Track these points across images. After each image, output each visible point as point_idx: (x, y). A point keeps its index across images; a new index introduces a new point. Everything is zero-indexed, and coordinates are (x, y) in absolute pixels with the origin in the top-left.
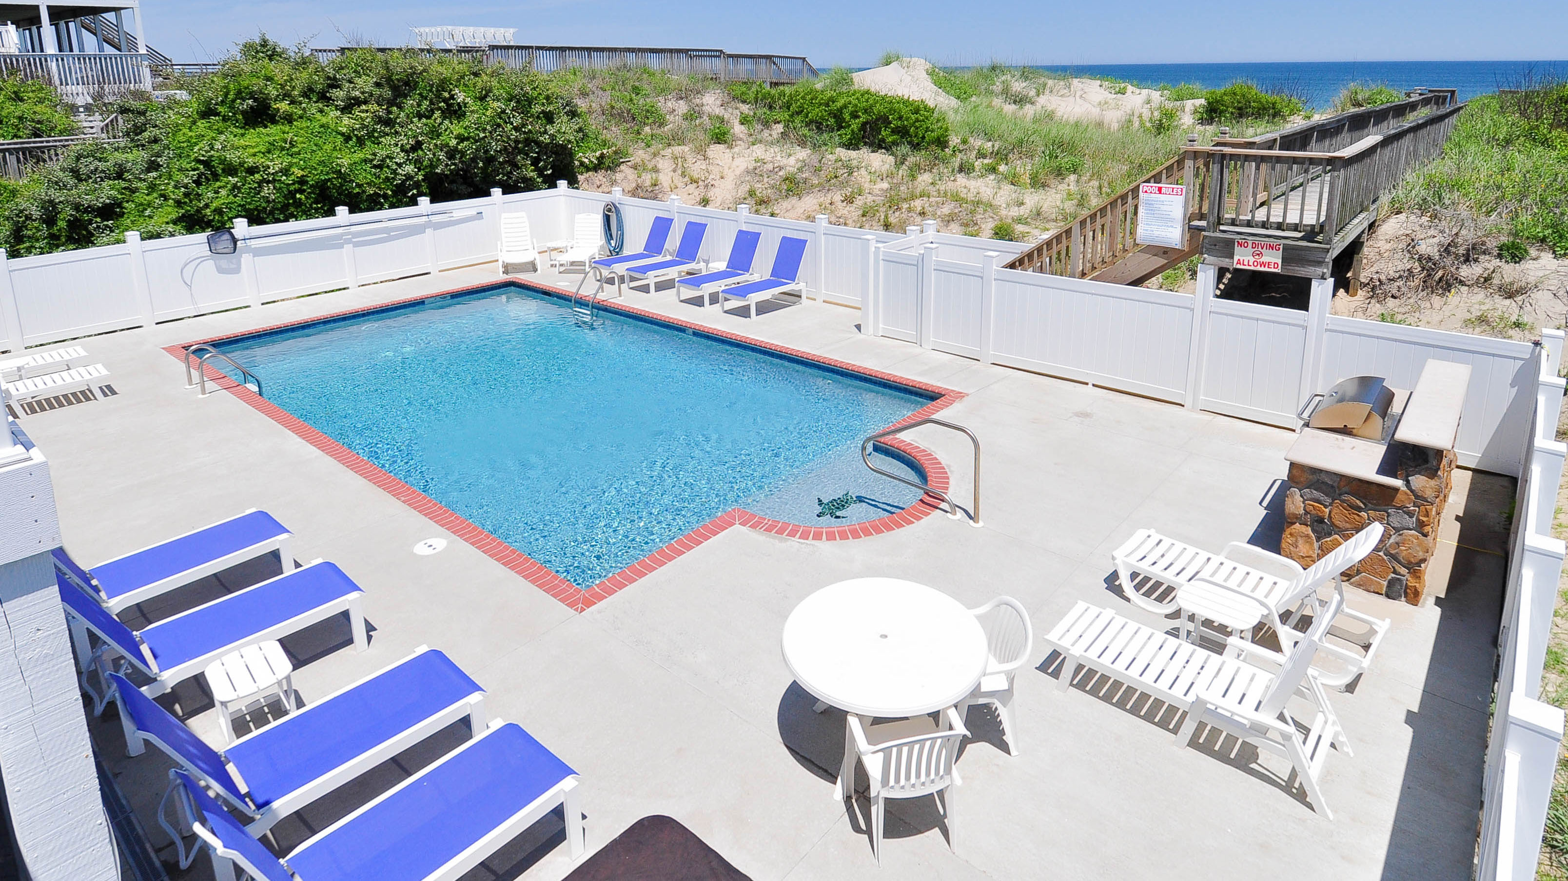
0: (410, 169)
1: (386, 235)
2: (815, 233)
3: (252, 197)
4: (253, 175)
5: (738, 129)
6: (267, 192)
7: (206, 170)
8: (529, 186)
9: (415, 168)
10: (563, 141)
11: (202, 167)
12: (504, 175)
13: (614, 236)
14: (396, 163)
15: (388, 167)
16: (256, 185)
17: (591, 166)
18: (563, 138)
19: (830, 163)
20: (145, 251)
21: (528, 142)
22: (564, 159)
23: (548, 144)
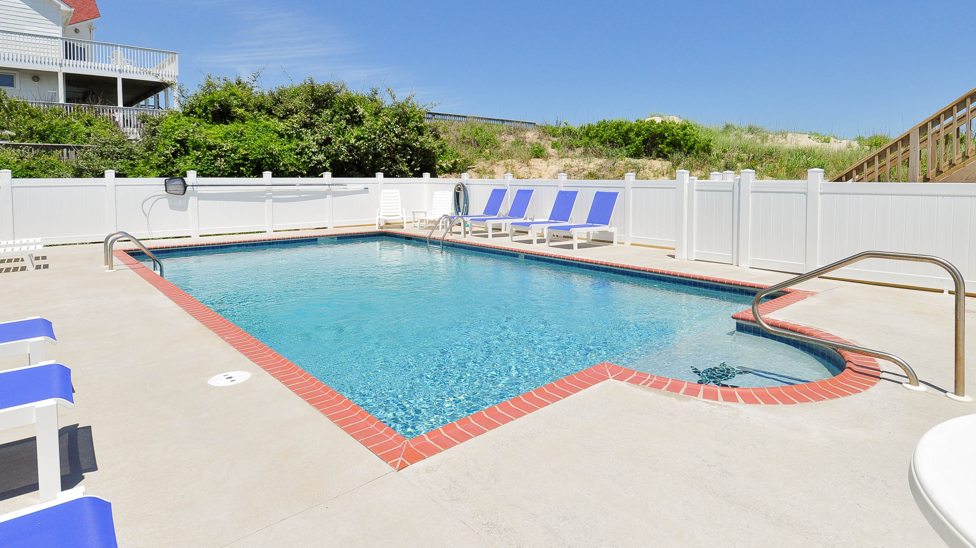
0: (321, 157)
1: (297, 196)
2: (624, 188)
3: (209, 166)
4: (211, 151)
5: (551, 151)
6: (219, 163)
7: (181, 148)
8: (403, 174)
9: (325, 156)
10: (429, 148)
11: (179, 145)
12: (386, 167)
13: (461, 209)
14: (312, 152)
15: (306, 154)
16: (212, 158)
17: (447, 169)
18: (429, 146)
19: (621, 166)
20: (117, 186)
21: (405, 146)
22: (429, 160)
23: (418, 148)
